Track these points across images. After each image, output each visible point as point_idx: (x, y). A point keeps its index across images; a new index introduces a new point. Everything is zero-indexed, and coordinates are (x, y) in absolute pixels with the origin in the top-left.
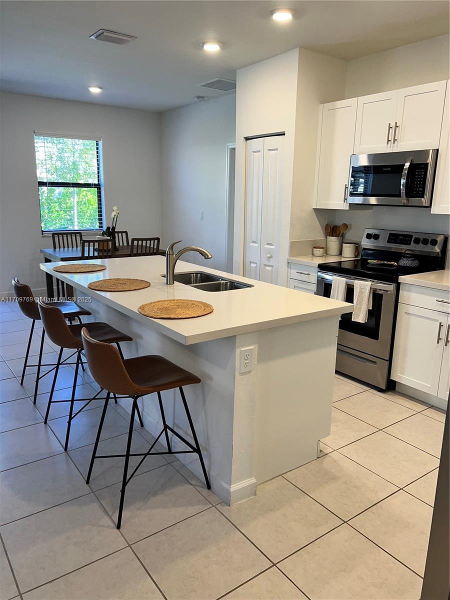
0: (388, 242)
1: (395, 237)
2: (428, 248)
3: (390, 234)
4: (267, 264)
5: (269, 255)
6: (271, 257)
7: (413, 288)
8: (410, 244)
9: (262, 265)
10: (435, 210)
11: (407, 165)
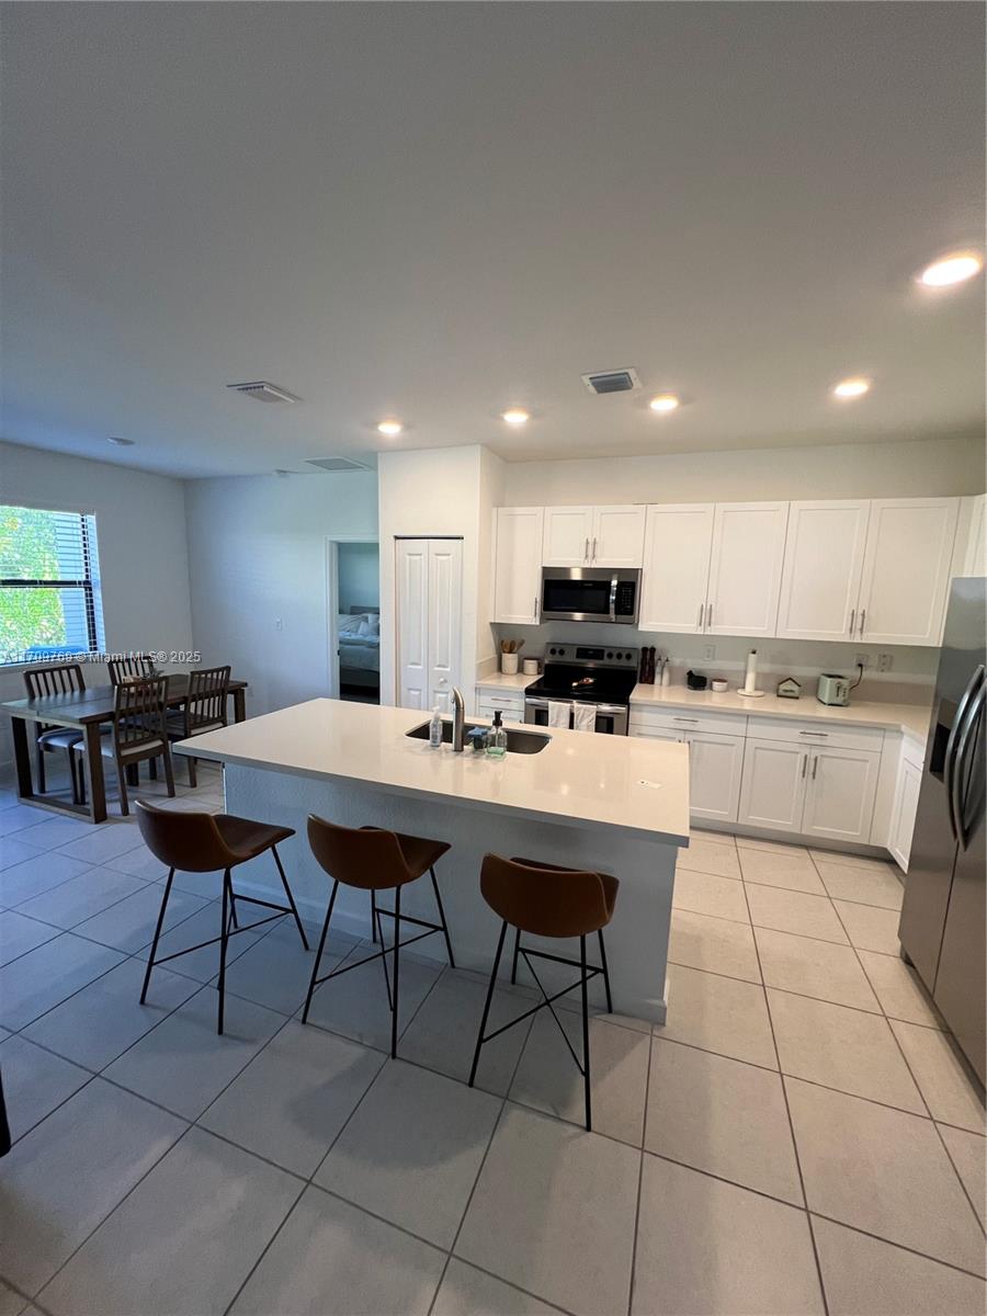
0: (578, 657)
1: (583, 652)
2: (623, 662)
3: (579, 650)
4: (440, 690)
5: (442, 680)
6: (445, 681)
7: (645, 708)
8: (602, 659)
9: (431, 691)
10: (642, 627)
11: (614, 583)
